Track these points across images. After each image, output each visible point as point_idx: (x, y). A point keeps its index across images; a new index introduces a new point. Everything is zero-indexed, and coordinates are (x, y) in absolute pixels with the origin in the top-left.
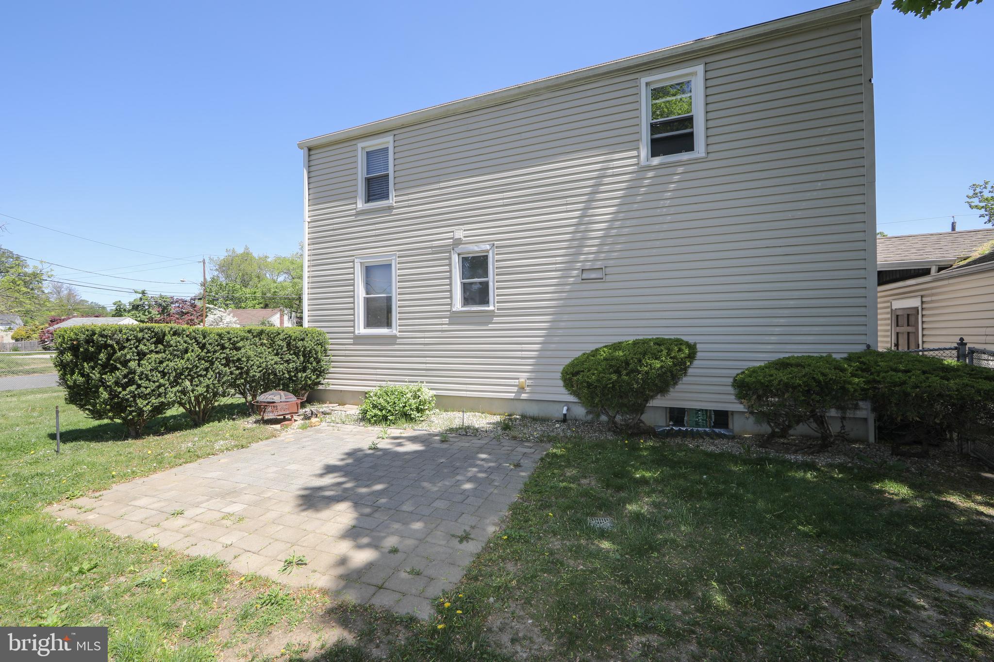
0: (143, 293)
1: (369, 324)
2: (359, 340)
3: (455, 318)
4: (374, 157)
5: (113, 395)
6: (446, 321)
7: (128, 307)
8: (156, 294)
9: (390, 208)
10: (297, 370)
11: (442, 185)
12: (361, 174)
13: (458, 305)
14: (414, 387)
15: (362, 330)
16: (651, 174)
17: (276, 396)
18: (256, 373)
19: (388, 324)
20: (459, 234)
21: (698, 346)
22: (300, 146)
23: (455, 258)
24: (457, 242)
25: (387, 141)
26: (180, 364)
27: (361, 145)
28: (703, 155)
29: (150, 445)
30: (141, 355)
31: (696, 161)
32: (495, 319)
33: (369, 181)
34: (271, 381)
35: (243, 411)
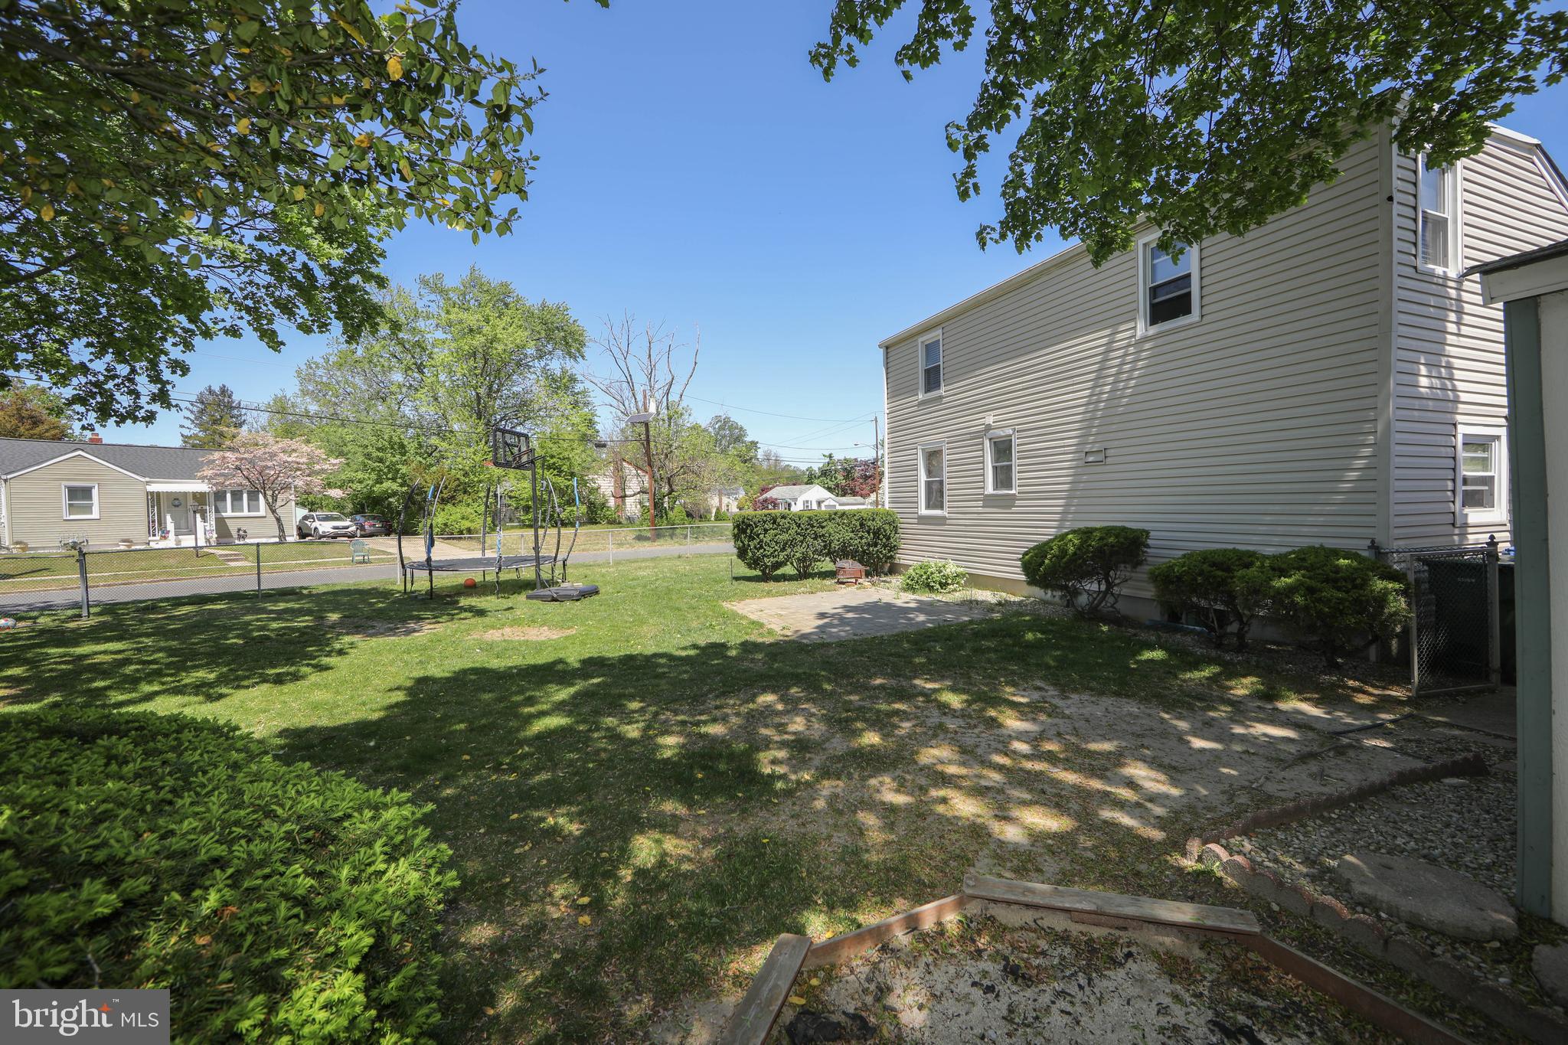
0: (830, 456)
1: (928, 507)
2: (923, 520)
3: (989, 501)
4: (931, 349)
5: (754, 554)
6: (981, 503)
7: (818, 473)
8: (842, 458)
9: (941, 397)
10: (869, 545)
11: (977, 373)
12: (921, 365)
13: (990, 489)
14: (941, 562)
15: (924, 511)
16: (1147, 346)
17: (848, 564)
18: (835, 545)
19: (941, 507)
20: (990, 420)
21: (1152, 534)
22: (880, 346)
23: (987, 443)
24: (988, 428)
25: (936, 334)
26: (785, 537)
27: (921, 340)
28: (1197, 319)
29: (771, 585)
30: (766, 531)
31: (1191, 326)
32: (1018, 503)
33: (928, 372)
34: (845, 552)
35: (831, 574)
